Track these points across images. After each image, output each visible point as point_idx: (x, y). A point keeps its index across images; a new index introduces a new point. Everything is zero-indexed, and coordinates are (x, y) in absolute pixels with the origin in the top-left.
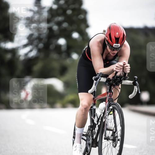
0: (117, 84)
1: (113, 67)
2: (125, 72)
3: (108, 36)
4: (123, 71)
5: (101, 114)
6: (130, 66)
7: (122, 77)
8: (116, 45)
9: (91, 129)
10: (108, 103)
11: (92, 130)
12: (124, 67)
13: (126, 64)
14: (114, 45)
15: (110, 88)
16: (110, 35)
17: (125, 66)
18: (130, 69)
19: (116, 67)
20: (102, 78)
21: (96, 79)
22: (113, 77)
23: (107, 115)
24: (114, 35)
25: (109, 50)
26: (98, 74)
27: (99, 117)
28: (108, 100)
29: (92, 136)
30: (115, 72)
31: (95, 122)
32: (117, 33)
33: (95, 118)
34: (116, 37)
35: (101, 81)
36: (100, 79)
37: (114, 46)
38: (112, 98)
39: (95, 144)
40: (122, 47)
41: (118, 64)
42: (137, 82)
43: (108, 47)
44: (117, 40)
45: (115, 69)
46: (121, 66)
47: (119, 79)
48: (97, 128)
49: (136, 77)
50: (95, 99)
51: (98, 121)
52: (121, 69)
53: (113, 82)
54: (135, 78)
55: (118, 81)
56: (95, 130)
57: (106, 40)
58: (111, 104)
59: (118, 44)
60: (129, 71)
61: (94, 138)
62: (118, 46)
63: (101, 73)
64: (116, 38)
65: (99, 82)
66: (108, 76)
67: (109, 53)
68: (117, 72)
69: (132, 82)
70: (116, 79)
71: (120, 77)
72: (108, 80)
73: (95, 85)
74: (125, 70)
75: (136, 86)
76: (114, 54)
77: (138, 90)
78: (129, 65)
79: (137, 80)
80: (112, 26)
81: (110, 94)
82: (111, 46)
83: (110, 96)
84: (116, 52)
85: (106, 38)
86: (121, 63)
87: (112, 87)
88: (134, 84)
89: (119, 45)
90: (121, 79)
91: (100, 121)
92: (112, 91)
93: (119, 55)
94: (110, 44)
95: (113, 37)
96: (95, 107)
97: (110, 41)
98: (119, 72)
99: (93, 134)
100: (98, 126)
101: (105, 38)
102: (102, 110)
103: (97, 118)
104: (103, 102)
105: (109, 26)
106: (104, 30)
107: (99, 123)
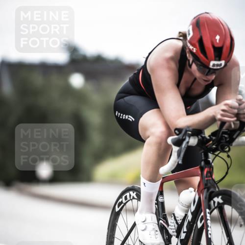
0: (224, 148)
3: (197, 45)
5: (186, 215)
8: (216, 62)
14: (212, 63)
22: (213, 133)
25: (198, 74)
27: (180, 222)
30: (219, 123)
32: (218, 37)
33: (172, 224)
34: (216, 45)
37: (211, 67)
41: (225, 105)
44: (218, 52)
47: (226, 136)
55: (226, 142)
57: (191, 52)
59: (220, 60)
62: (221, 64)
68: (223, 123)
71: (229, 132)
81: (210, 172)
83: (210, 175)
85: (191, 47)
89: (223, 62)
91: (185, 229)
94: (202, 60)
97: (202, 55)
102: (189, 207)
103: (177, 223)
104: (188, 189)
105: (194, 20)
106: (180, 33)
107: (183, 236)
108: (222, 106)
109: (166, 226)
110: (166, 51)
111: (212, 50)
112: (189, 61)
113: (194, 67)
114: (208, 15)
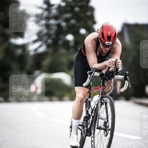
0: (110, 79)
1: (106, 63)
2: (117, 67)
3: (101, 35)
4: (115, 66)
5: (95, 106)
6: (122, 62)
7: (114, 72)
9: (86, 119)
10: (101, 95)
11: (87, 121)
12: (116, 63)
13: (118, 60)
16: (103, 33)
17: (117, 62)
18: (121, 65)
19: (109, 63)
20: (96, 72)
21: (90, 74)
22: (106, 72)
24: (107, 34)
26: (92, 69)
27: (93, 109)
28: (101, 93)
29: (87, 126)
30: (108, 67)
31: (90, 113)
32: (109, 32)
33: (90, 109)
35: (95, 75)
37: (106, 44)
38: (105, 91)
39: (89, 133)
42: (128, 77)
43: (101, 44)
44: (109, 38)
45: (107, 65)
46: (114, 62)
47: (111, 74)
48: (91, 119)
49: (127, 72)
50: (90, 92)
51: (92, 113)
52: (113, 64)
53: (105, 76)
54: (126, 74)
55: (111, 76)
56: (89, 120)
57: (99, 38)
58: (103, 96)
59: (110, 41)
61: (88, 128)
62: (110, 43)
64: (108, 36)
65: (93, 76)
66: (102, 71)
68: (109, 68)
69: (124, 76)
70: (109, 74)
71: (112, 72)
72: (102, 75)
73: (90, 79)
74: (117, 66)
75: (127, 81)
76: (106, 51)
78: (120, 61)
79: (128, 75)
80: (105, 25)
81: (103, 88)
82: (104, 44)
84: (108, 49)
85: (99, 36)
86: (114, 60)
87: (105, 81)
88: (125, 79)
89: (111, 43)
90: (113, 73)
92: (105, 85)
93: (111, 52)
95: (105, 36)
98: (112, 67)
99: (88, 124)
103: (92, 109)
108: (109, 61)
114: (107, 24)
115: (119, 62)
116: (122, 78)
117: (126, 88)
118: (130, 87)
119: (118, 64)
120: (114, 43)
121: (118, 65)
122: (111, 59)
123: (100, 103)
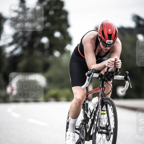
0: (109, 80)
1: (105, 63)
2: (117, 67)
3: (101, 33)
4: (115, 66)
5: (94, 109)
6: (121, 62)
7: (114, 72)
8: (109, 41)
9: (84, 123)
10: (101, 97)
11: (85, 124)
12: (115, 63)
13: (117, 60)
14: (107, 41)
15: (103, 83)
16: (103, 32)
17: (117, 61)
18: (121, 65)
20: (95, 74)
22: (105, 73)
23: (100, 110)
26: (91, 70)
27: (92, 112)
28: (101, 95)
29: (86, 130)
31: (89, 116)
32: (110, 30)
33: (88, 112)
34: (109, 33)
35: (94, 76)
36: (93, 75)
37: (107, 43)
38: (105, 92)
39: (89, 137)
40: (114, 43)
41: (109, 60)
42: (128, 77)
44: (110, 36)
45: (106, 65)
46: (113, 62)
47: (111, 74)
48: (90, 122)
51: (91, 116)
52: (113, 64)
53: (105, 77)
54: (126, 73)
55: (110, 77)
56: (88, 124)
58: (103, 98)
59: (110, 40)
60: (121, 67)
61: (87, 132)
62: (111, 42)
63: (93, 69)
65: (92, 77)
67: (102, 49)
70: (108, 75)
72: (101, 76)
73: (88, 81)
74: (116, 66)
75: (128, 81)
76: (106, 50)
77: (129, 84)
78: (120, 61)
79: (128, 75)
80: (105, 23)
81: (103, 89)
83: (103, 91)
86: (113, 59)
87: (105, 83)
88: (126, 79)
89: (112, 41)
90: (113, 74)
91: (93, 115)
92: (105, 86)
96: (87, 102)
98: (111, 67)
99: (86, 127)
100: (92, 120)
101: (98, 35)
102: (95, 105)
103: (90, 112)
104: (95, 97)
105: (101, 24)
106: (96, 28)
107: (92, 118)
108: (108, 60)
109: (87, 113)
110: (91, 35)
111: (107, 35)
112: (99, 41)
113: (101, 43)
114: (107, 21)
115: (118, 62)
116: (122, 78)
117: (126, 88)
118: (131, 87)
119: (118, 63)
120: (115, 41)
121: (118, 65)
122: (110, 59)
123: (100, 106)
